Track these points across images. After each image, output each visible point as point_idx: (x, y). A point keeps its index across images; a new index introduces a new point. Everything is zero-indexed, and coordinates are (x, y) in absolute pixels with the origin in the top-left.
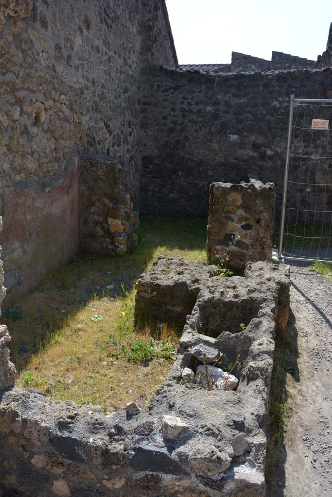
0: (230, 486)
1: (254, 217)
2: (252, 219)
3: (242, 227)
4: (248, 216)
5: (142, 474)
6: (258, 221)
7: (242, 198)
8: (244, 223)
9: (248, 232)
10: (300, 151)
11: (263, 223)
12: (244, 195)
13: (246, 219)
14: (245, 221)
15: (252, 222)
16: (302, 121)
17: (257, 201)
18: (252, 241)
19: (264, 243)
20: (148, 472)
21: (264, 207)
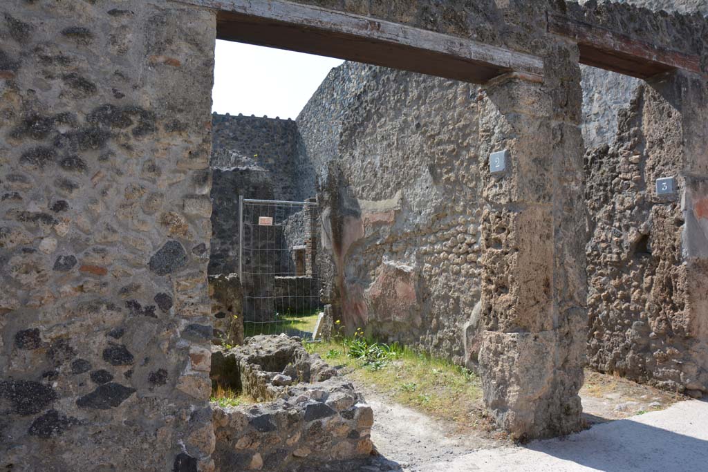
0: (357, 414)
1: (226, 305)
2: (224, 307)
3: (216, 316)
4: (221, 304)
5: (311, 424)
6: (230, 309)
7: (214, 288)
8: (217, 312)
9: (222, 319)
10: (218, 248)
11: (235, 310)
12: (216, 286)
13: (219, 308)
14: (219, 309)
15: (224, 310)
16: (217, 218)
17: (228, 290)
18: (226, 328)
19: (238, 328)
20: (314, 421)
21: (235, 294)
